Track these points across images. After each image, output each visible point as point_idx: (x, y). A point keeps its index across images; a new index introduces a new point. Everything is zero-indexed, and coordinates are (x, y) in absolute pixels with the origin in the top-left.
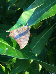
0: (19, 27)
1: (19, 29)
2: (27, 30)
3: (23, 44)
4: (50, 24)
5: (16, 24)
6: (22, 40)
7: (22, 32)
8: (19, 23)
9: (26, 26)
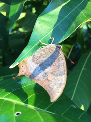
0: (36, 49)
1: (37, 54)
2: (56, 50)
3: (55, 87)
4: (85, 47)
5: (28, 46)
6: (50, 77)
7: (44, 60)
8: (35, 42)
9: (51, 44)
